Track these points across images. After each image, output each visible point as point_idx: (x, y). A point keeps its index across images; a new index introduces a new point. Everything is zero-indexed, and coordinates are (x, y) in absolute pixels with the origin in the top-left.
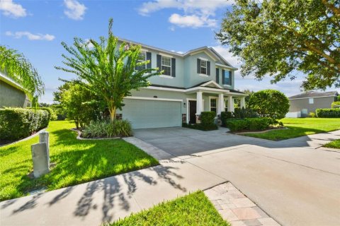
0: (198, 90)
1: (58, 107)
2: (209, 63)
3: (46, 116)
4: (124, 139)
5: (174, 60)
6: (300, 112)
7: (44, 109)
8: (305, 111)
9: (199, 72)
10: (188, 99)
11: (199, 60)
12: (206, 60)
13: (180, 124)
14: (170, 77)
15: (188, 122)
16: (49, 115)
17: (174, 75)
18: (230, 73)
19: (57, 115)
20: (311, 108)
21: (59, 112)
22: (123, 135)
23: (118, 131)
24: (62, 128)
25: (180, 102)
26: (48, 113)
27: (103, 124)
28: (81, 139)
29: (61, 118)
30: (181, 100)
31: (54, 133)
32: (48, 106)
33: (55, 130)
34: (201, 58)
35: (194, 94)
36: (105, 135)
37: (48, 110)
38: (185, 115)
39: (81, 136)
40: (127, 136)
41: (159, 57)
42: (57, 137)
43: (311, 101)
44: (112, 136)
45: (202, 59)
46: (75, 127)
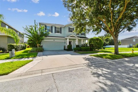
0: (68, 38)
5: (61, 28)
6: (129, 45)
8: (131, 45)
9: (69, 32)
10: (66, 41)
11: (69, 28)
12: (72, 27)
13: (63, 49)
14: (60, 34)
15: (66, 48)
17: (61, 33)
20: (134, 44)
25: (63, 42)
35: (66, 39)
38: (65, 46)
40: (40, 52)
41: (55, 28)
43: (134, 40)
45: (70, 27)
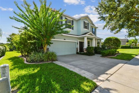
0: (85, 36)
1: (9, 45)
2: (88, 23)
3: (4, 50)
4: (54, 62)
5: (73, 21)
7: (2, 46)
9: (84, 28)
10: (79, 41)
13: (75, 52)
14: (71, 30)
15: (79, 52)
16: (6, 49)
17: (73, 29)
18: (95, 29)
19: (9, 48)
21: (10, 47)
22: (53, 60)
23: (50, 58)
24: (14, 56)
25: (75, 42)
26: (5, 48)
27: (41, 54)
28: (27, 63)
29: (11, 50)
30: (76, 41)
31: (9, 59)
32: (4, 44)
33: (9, 57)
34: (85, 21)
35: (83, 38)
36: (43, 61)
37: (5, 46)
38: (78, 48)
39: (27, 61)
40: (55, 61)
42: (12, 62)
44: (47, 61)
46: (21, 55)
